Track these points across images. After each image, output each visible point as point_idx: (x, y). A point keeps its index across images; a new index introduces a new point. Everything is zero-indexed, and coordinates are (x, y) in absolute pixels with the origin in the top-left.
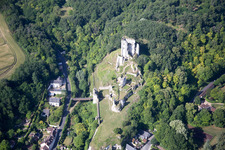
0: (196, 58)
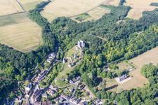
0: (108, 51)
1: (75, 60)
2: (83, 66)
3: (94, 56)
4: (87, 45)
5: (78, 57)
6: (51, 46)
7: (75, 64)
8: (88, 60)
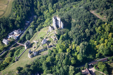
0: (102, 39)
1: (41, 48)
2: (48, 59)
3: (73, 45)
4: (67, 25)
5: (48, 42)
6: (18, 18)
7: (38, 53)
8: (60, 50)
